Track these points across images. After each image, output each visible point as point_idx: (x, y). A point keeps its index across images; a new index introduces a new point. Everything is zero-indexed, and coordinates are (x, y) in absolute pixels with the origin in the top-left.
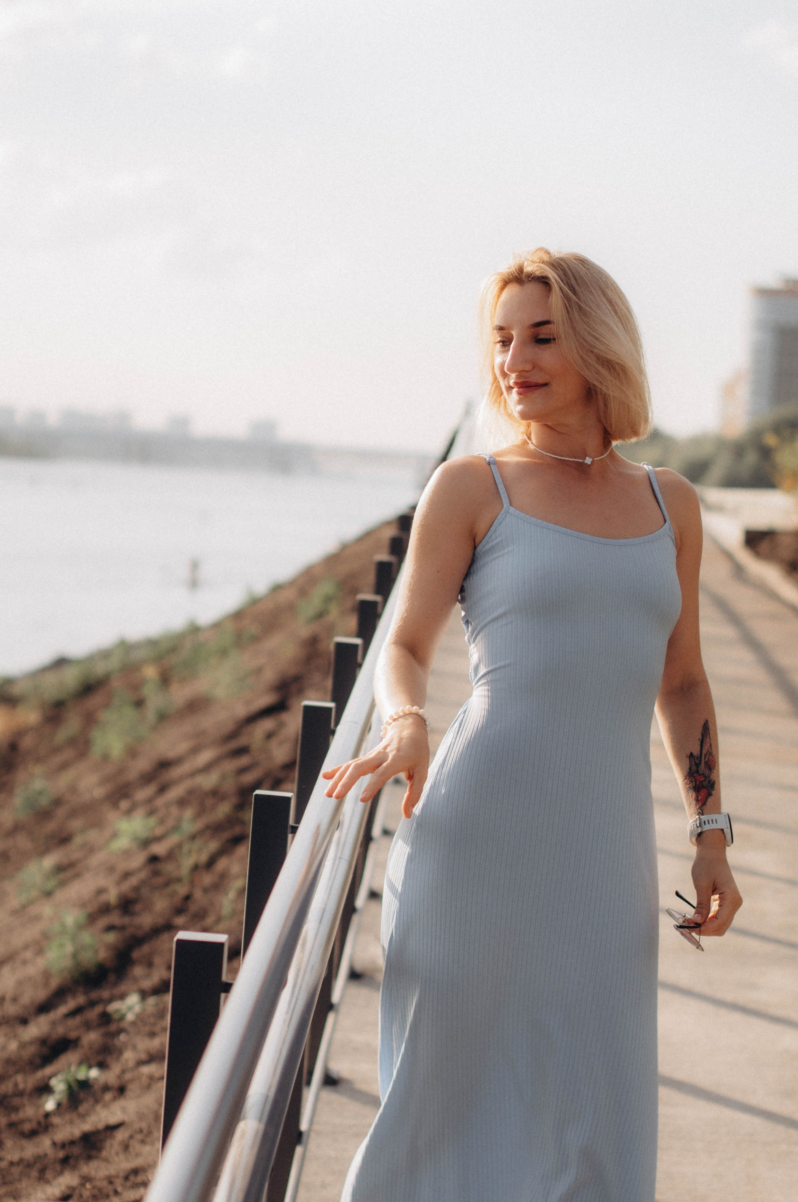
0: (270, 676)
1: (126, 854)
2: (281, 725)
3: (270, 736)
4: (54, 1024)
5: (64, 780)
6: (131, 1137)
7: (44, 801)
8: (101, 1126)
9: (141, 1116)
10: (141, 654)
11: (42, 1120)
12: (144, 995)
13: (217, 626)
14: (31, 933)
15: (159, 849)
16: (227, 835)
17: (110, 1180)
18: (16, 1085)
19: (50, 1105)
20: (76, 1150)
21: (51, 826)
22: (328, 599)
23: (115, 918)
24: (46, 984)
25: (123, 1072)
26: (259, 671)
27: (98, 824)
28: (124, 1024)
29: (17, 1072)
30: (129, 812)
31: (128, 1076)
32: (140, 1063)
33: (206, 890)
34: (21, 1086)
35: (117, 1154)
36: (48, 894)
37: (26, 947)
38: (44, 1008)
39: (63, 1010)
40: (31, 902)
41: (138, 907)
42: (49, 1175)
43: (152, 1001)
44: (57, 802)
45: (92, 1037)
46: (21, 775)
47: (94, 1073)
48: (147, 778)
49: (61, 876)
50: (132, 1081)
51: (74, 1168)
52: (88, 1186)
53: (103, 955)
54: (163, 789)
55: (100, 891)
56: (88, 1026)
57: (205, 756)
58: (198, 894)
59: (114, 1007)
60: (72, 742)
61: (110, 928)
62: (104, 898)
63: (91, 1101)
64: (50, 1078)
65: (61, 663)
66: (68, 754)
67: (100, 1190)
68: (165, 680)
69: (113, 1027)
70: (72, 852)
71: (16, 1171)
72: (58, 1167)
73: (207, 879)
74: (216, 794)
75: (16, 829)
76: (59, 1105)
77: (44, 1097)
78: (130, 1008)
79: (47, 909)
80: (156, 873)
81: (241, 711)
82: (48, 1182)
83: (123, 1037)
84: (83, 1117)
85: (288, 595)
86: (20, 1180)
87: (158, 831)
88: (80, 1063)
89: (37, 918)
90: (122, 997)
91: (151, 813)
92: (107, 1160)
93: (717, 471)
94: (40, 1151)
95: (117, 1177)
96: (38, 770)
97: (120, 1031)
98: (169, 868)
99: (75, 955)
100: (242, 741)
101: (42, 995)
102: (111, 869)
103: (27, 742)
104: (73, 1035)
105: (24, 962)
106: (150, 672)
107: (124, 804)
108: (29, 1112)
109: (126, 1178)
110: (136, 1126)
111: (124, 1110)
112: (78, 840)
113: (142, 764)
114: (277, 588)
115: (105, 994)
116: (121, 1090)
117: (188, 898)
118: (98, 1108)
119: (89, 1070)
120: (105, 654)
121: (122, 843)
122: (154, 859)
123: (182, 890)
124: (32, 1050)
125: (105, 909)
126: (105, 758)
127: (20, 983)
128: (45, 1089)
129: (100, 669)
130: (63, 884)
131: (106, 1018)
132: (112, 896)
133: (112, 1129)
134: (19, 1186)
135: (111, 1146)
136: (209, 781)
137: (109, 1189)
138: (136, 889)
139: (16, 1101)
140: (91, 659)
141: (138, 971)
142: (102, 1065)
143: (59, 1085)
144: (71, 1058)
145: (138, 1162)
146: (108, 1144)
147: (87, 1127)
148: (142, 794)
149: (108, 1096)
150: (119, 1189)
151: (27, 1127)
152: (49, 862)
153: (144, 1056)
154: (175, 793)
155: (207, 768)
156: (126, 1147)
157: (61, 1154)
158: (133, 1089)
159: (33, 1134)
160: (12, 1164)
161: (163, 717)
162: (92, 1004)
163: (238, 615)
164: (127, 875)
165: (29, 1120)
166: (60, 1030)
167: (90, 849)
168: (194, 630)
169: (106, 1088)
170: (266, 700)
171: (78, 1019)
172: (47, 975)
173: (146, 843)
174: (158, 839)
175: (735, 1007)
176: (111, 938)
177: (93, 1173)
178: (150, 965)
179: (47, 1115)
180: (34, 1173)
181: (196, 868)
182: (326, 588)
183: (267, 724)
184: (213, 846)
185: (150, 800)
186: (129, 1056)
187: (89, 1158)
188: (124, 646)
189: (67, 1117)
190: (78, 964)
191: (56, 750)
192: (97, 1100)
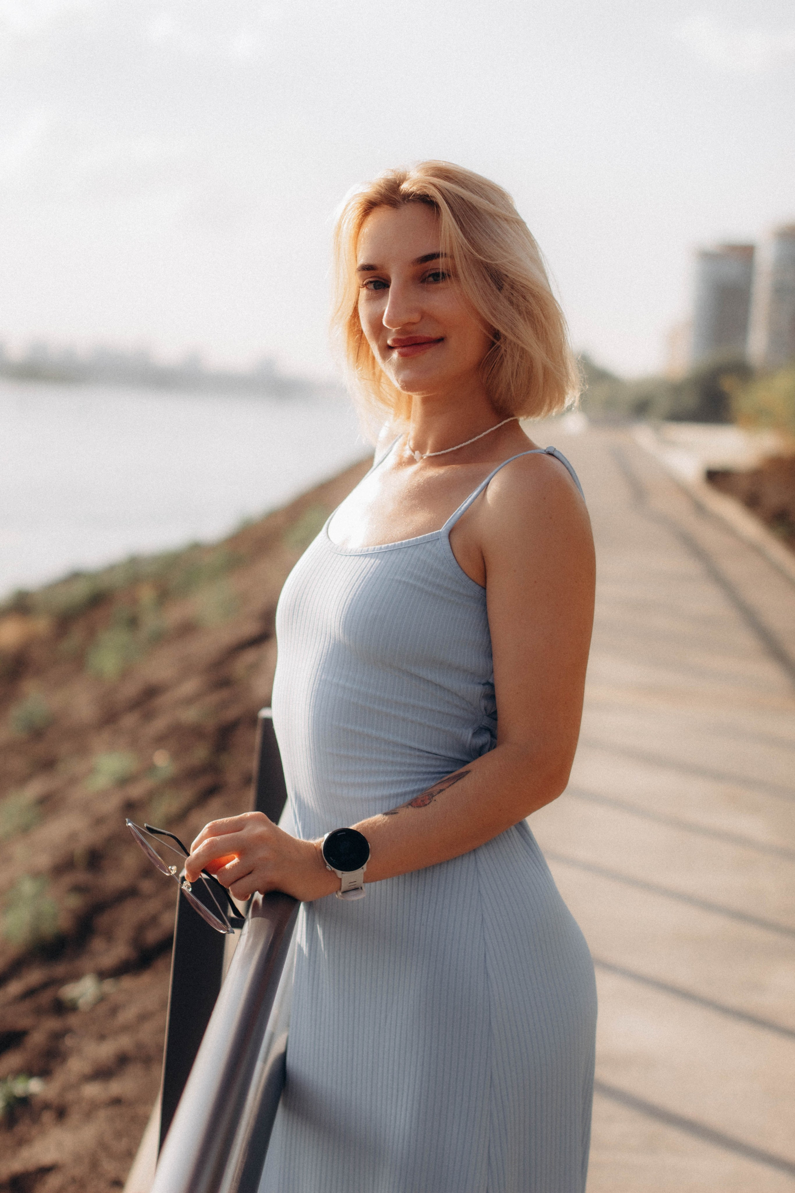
1: (103, 794)
5: (60, 697)
6: (64, 1188)
7: (38, 720)
9: (78, 1158)
12: (102, 975)
15: (136, 791)
16: (205, 781)
21: (41, 748)
23: (81, 877)
25: (66, 1087)
28: (76, 1018)
31: (71, 1095)
32: (85, 1079)
40: (8, 838)
41: (105, 863)
43: (109, 986)
44: (50, 722)
45: (42, 1031)
47: (35, 1086)
48: (134, 704)
49: (40, 810)
50: (73, 1103)
53: (63, 922)
54: (148, 716)
56: (39, 1014)
57: (190, 687)
59: (70, 991)
60: (72, 656)
61: (74, 889)
63: (28, 1121)
65: (76, 576)
66: (66, 668)
68: (161, 600)
69: (66, 1021)
70: (55, 780)
74: (195, 731)
78: (84, 995)
79: (21, 851)
81: (228, 638)
83: (70, 1041)
84: (22, 1142)
87: (135, 770)
88: (20, 1072)
90: (76, 976)
96: (37, 685)
97: (72, 1028)
100: (226, 671)
102: (87, 809)
104: (22, 1025)
106: (149, 593)
112: (62, 767)
113: (130, 688)
115: (60, 969)
116: (61, 1113)
119: (30, 1081)
121: (99, 782)
122: (129, 804)
126: (99, 677)
129: (108, 582)
131: (58, 1007)
133: (45, 1171)
136: (190, 715)
138: (107, 840)
142: (44, 1075)
148: (129, 721)
149: (47, 1118)
152: (32, 791)
153: (89, 1069)
154: (159, 724)
155: (189, 701)
158: (74, 1117)
161: (158, 638)
162: (47, 985)
164: (99, 821)
167: (73, 781)
168: (195, 547)
169: (46, 1106)
171: (27, 1005)
173: (122, 783)
174: (134, 778)
176: (74, 902)
178: (110, 937)
183: (252, 656)
184: (187, 795)
185: (133, 730)
186: (75, 1065)
190: (36, 932)
191: (58, 662)
192: (36, 1119)
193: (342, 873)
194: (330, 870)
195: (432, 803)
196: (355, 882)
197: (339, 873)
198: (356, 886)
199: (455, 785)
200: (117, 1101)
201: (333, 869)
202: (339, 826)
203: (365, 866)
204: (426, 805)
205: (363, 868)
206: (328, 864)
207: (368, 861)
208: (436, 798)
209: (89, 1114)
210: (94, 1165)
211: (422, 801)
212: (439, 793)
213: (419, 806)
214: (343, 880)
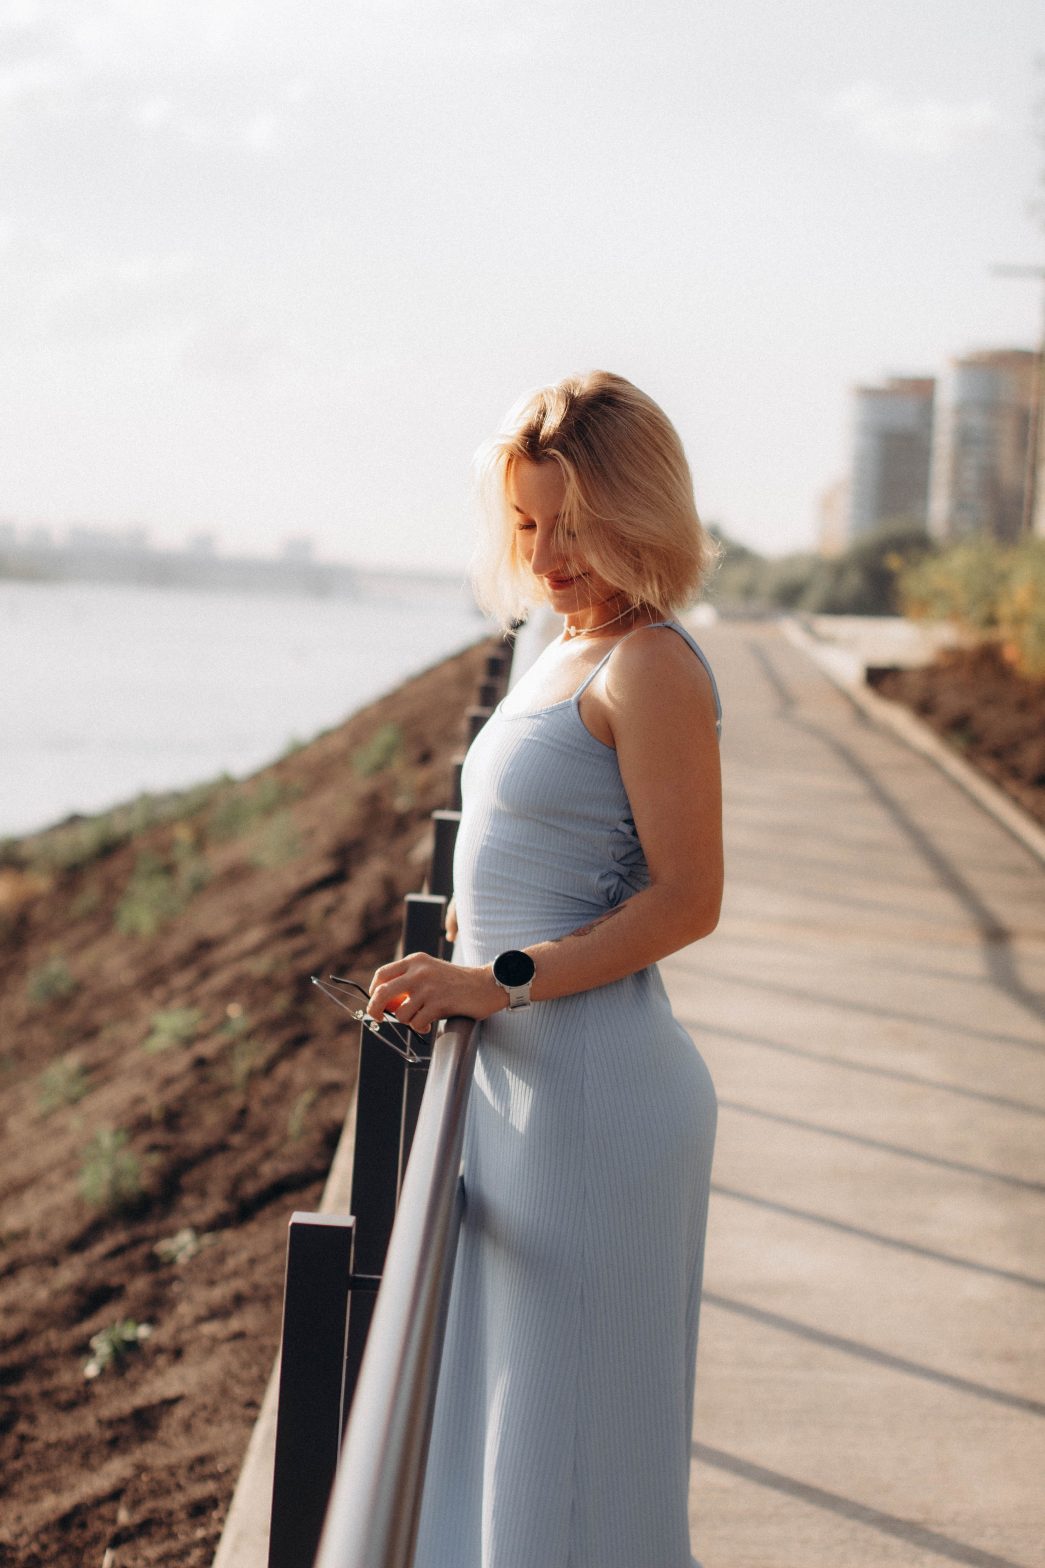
0: (325, 839)
1: (166, 1055)
2: (341, 900)
3: (329, 911)
4: (90, 1266)
5: (86, 960)
6: (193, 1415)
7: (63, 987)
8: (155, 1399)
9: (205, 1388)
10: (170, 809)
11: (82, 1388)
12: (199, 1230)
13: (256, 778)
14: (55, 1150)
15: (207, 1049)
16: (288, 1033)
17: (172, 1470)
18: (48, 1344)
19: (91, 1370)
20: (126, 1429)
21: (72, 1018)
22: (390, 750)
23: (159, 1136)
24: (79, 1216)
25: (179, 1330)
26: (311, 833)
27: (129, 1015)
28: (177, 1270)
29: (49, 1326)
30: (165, 1004)
31: (186, 1336)
32: (200, 1320)
33: (266, 1103)
34: (54, 1346)
35: (176, 1435)
36: (74, 1101)
37: (51, 1168)
38: (77, 1245)
39: (100, 1249)
40: (52, 1111)
41: (184, 1121)
42: (94, 1460)
43: (207, 1239)
44: (79, 988)
45: (140, 1285)
46: (33, 954)
47: (143, 1331)
48: (185, 961)
49: (87, 1080)
50: (190, 1342)
51: (125, 1451)
52: (144, 1478)
53: (146, 1181)
54: (205, 974)
55: (138, 1101)
56: (132, 1270)
57: (254, 936)
58: (256, 1107)
59: (164, 1246)
60: (92, 914)
61: (153, 1148)
62: (143, 1109)
63: (140, 1367)
64: (90, 1336)
65: (74, 820)
66: (89, 929)
67: (159, 1483)
68: (200, 843)
69: (163, 1274)
70: (100, 1049)
71: (54, 1455)
72: (105, 1452)
73: (266, 1088)
74: (269, 982)
75: (31, 1020)
76: (103, 1371)
77: (82, 1360)
78: (182, 1248)
79: (74, 1121)
80: (203, 1080)
81: (293, 881)
82: (92, 1469)
83: (176, 1288)
84: (134, 1386)
85: (338, 743)
86: (58, 1466)
87: (202, 1027)
88: (126, 1319)
89: (61, 1131)
90: (171, 1233)
91: (192, 1003)
92: (165, 1444)
93: (815, 595)
94: (81, 1430)
95: (179, 1467)
96: (55, 949)
97: (173, 1279)
98: (220, 1074)
99: (114, 1183)
100: (296, 918)
101: (74, 1229)
102: (148, 1073)
103: (39, 913)
104: (115, 1281)
105: (50, 1188)
106: (183, 834)
107: (159, 993)
108: (65, 1377)
109: (191, 1468)
110: (200, 1400)
111: (183, 1379)
112: (106, 1035)
113: (178, 944)
114: (325, 736)
115: (150, 1229)
116: (177, 1354)
117: (243, 1112)
118: (149, 1374)
119: (136, 1328)
120: (125, 809)
121: (160, 1042)
122: (200, 1063)
123: (236, 1101)
124: (66, 1300)
125: (143, 1124)
126: (133, 935)
127: (48, 1214)
128: (84, 1349)
129: (120, 826)
130: (91, 1089)
131: (154, 1263)
132: (153, 1105)
133: (170, 1403)
134: (58, 1474)
135: (169, 1426)
136: (260, 966)
137: (171, 1482)
138: (183, 1099)
139: (49, 1364)
140: (108, 816)
141: (188, 1201)
142: (152, 1321)
143: (102, 1346)
144: (112, 1311)
145: (203, 1449)
146: (165, 1422)
147: (139, 1399)
148: (181, 980)
149: (161, 1360)
150: (183, 1481)
151: (64, 1397)
152: (73, 1061)
153: (203, 1311)
154: (220, 980)
155: (257, 950)
156: (187, 1427)
157: (108, 1434)
158: (192, 1353)
159: (70, 1406)
160: (49, 1446)
161: (200, 887)
162: (135, 1242)
163: (280, 766)
164: (168, 1082)
165: (64, 1388)
166: (99, 1274)
167: (122, 1049)
168: (227, 782)
169: (159, 1350)
170: (320, 869)
171: (118, 1263)
172: (79, 1202)
173: (188, 1041)
174: (202, 1037)
175: (903, 1246)
176: (155, 1160)
177: (149, 1461)
178: (203, 1194)
179: (88, 1382)
180: (76, 1457)
181: (252, 1075)
182: (385, 736)
183: (325, 898)
184: (272, 1047)
185: (189, 988)
186: (185, 1310)
187: (143, 1439)
188: (148, 801)
189: (112, 1385)
190: (116, 1192)
191: (73, 924)
192: (148, 1364)
193: (510, 988)
194: (499, 985)
195: (592, 932)
196: (522, 997)
197: (507, 988)
198: (523, 1002)
199: (613, 917)
200: (239, 1336)
201: (502, 985)
202: (506, 950)
203: (530, 982)
204: (586, 934)
205: (528, 984)
206: (497, 980)
207: (532, 978)
208: (596, 928)
209: (210, 1351)
210: (224, 1391)
211: (583, 931)
212: (598, 924)
213: (580, 935)
214: (511, 995)
